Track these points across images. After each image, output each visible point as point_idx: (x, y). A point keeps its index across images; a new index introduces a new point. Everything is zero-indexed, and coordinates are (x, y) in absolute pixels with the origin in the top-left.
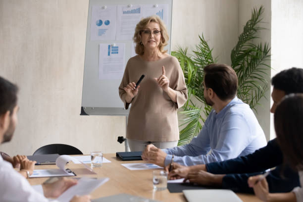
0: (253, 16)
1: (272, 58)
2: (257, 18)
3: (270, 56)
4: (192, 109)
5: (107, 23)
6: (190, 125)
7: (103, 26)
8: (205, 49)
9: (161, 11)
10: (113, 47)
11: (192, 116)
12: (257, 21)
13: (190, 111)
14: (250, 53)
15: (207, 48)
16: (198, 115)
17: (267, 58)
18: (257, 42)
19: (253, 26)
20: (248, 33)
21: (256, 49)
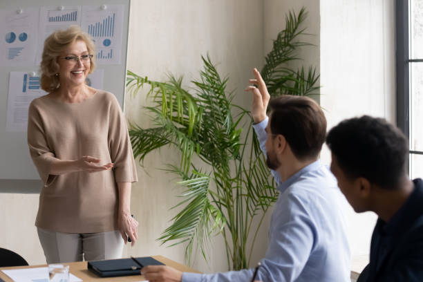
0: (289, 24)
1: (322, 90)
2: (296, 28)
3: (318, 88)
4: (195, 178)
5: (24, 37)
6: (194, 202)
7: (17, 43)
8: (214, 78)
9: (112, 16)
10: (31, 78)
11: (194, 189)
12: (296, 33)
13: (192, 180)
14: (284, 84)
15: (216, 77)
16: (205, 186)
17: (313, 92)
18: (296, 66)
19: (289, 41)
20: (281, 52)
21: (295, 76)
